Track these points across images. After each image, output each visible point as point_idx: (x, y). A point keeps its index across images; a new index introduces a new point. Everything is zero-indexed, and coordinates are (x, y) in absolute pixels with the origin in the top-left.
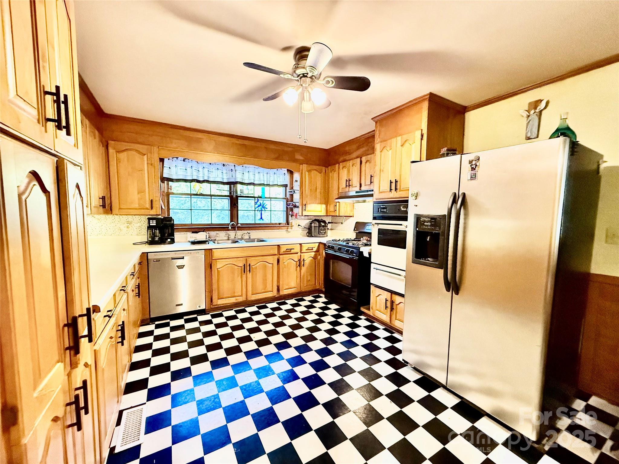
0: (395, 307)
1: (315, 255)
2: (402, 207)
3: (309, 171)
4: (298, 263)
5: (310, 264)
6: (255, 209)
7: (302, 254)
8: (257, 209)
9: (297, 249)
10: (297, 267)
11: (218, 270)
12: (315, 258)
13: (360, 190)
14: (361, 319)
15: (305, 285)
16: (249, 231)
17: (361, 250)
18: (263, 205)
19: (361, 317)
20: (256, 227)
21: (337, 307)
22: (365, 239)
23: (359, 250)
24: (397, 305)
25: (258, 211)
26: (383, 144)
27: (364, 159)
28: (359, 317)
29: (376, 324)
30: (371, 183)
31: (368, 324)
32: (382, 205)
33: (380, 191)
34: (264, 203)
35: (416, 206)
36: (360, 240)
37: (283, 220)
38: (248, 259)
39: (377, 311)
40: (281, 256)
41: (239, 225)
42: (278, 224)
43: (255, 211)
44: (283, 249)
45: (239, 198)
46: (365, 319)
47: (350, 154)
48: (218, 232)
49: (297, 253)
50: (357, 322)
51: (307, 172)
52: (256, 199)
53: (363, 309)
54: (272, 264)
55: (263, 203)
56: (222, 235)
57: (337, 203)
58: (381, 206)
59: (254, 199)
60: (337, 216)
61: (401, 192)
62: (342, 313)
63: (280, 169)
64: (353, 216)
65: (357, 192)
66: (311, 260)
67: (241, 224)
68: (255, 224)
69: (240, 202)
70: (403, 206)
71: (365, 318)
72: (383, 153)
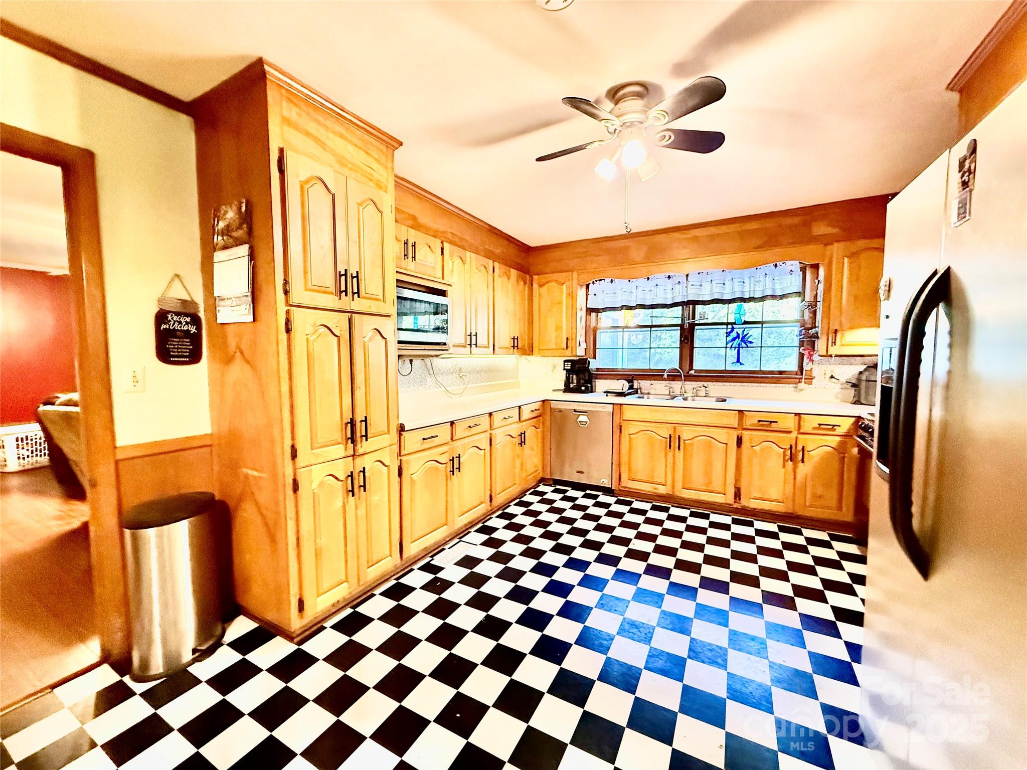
1: (842, 444)
3: (852, 255)
4: (788, 453)
5: (825, 459)
6: (727, 344)
7: (800, 436)
8: (729, 345)
9: (790, 423)
10: (785, 461)
11: (630, 438)
12: (841, 450)
15: (808, 504)
16: (705, 384)
18: (743, 337)
20: (724, 377)
25: (731, 347)
34: (745, 333)
37: (792, 365)
38: (678, 427)
40: (745, 433)
41: (692, 372)
42: (777, 373)
43: (726, 347)
44: (750, 421)
45: (696, 327)
48: (653, 382)
49: (790, 432)
51: (846, 260)
52: (730, 326)
54: (726, 444)
55: (743, 334)
56: (660, 387)
59: (725, 326)
63: (781, 263)
66: (828, 453)
67: (696, 371)
68: (725, 371)
69: (699, 333)
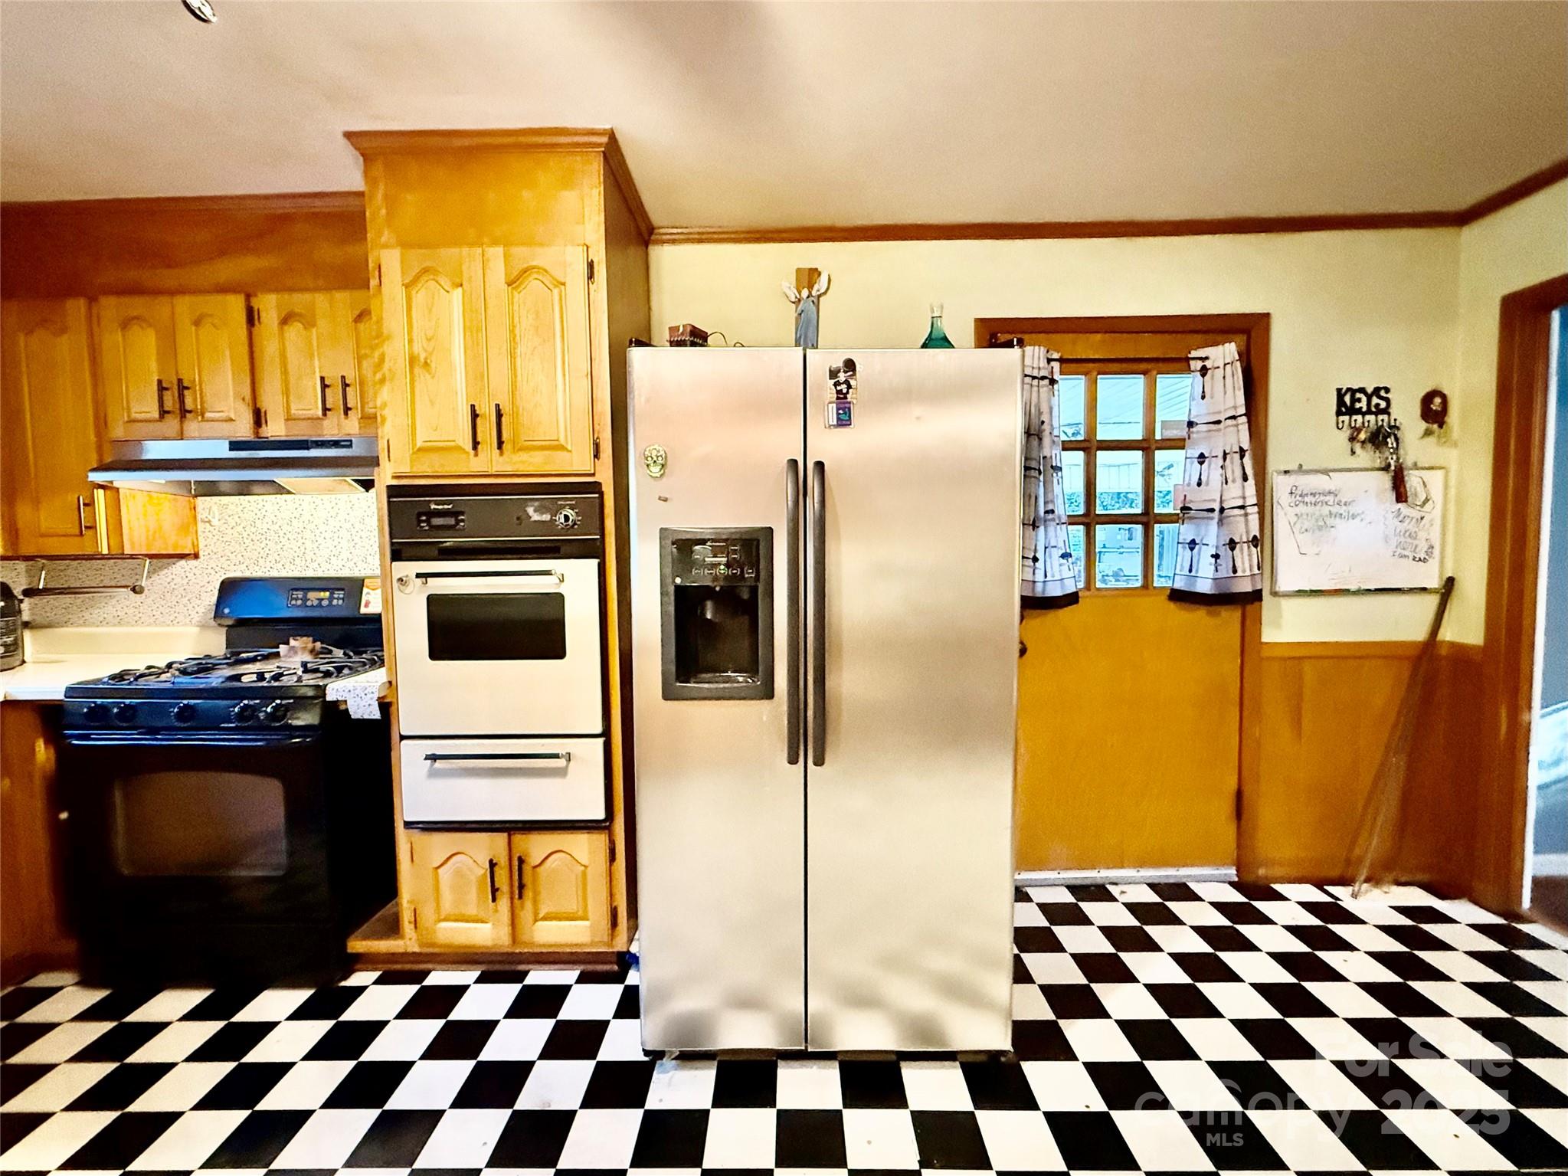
0: (527, 879)
2: (530, 510)
13: (257, 434)
14: (360, 990)
17: (329, 698)
19: (355, 980)
21: (196, 997)
22: (304, 648)
23: (324, 695)
24: (535, 867)
26: (418, 258)
27: (269, 305)
28: (343, 984)
29: (438, 978)
30: (324, 414)
31: (405, 993)
32: (437, 503)
33: (419, 444)
35: (666, 500)
36: (277, 655)
39: (443, 924)
46: (376, 982)
47: (169, 266)
50: (355, 1013)
53: (357, 945)
57: (100, 494)
58: (433, 506)
60: (103, 557)
61: (524, 456)
62: (245, 1016)
64: (196, 556)
65: (235, 446)
70: (536, 504)
71: (376, 974)
72: (420, 297)
